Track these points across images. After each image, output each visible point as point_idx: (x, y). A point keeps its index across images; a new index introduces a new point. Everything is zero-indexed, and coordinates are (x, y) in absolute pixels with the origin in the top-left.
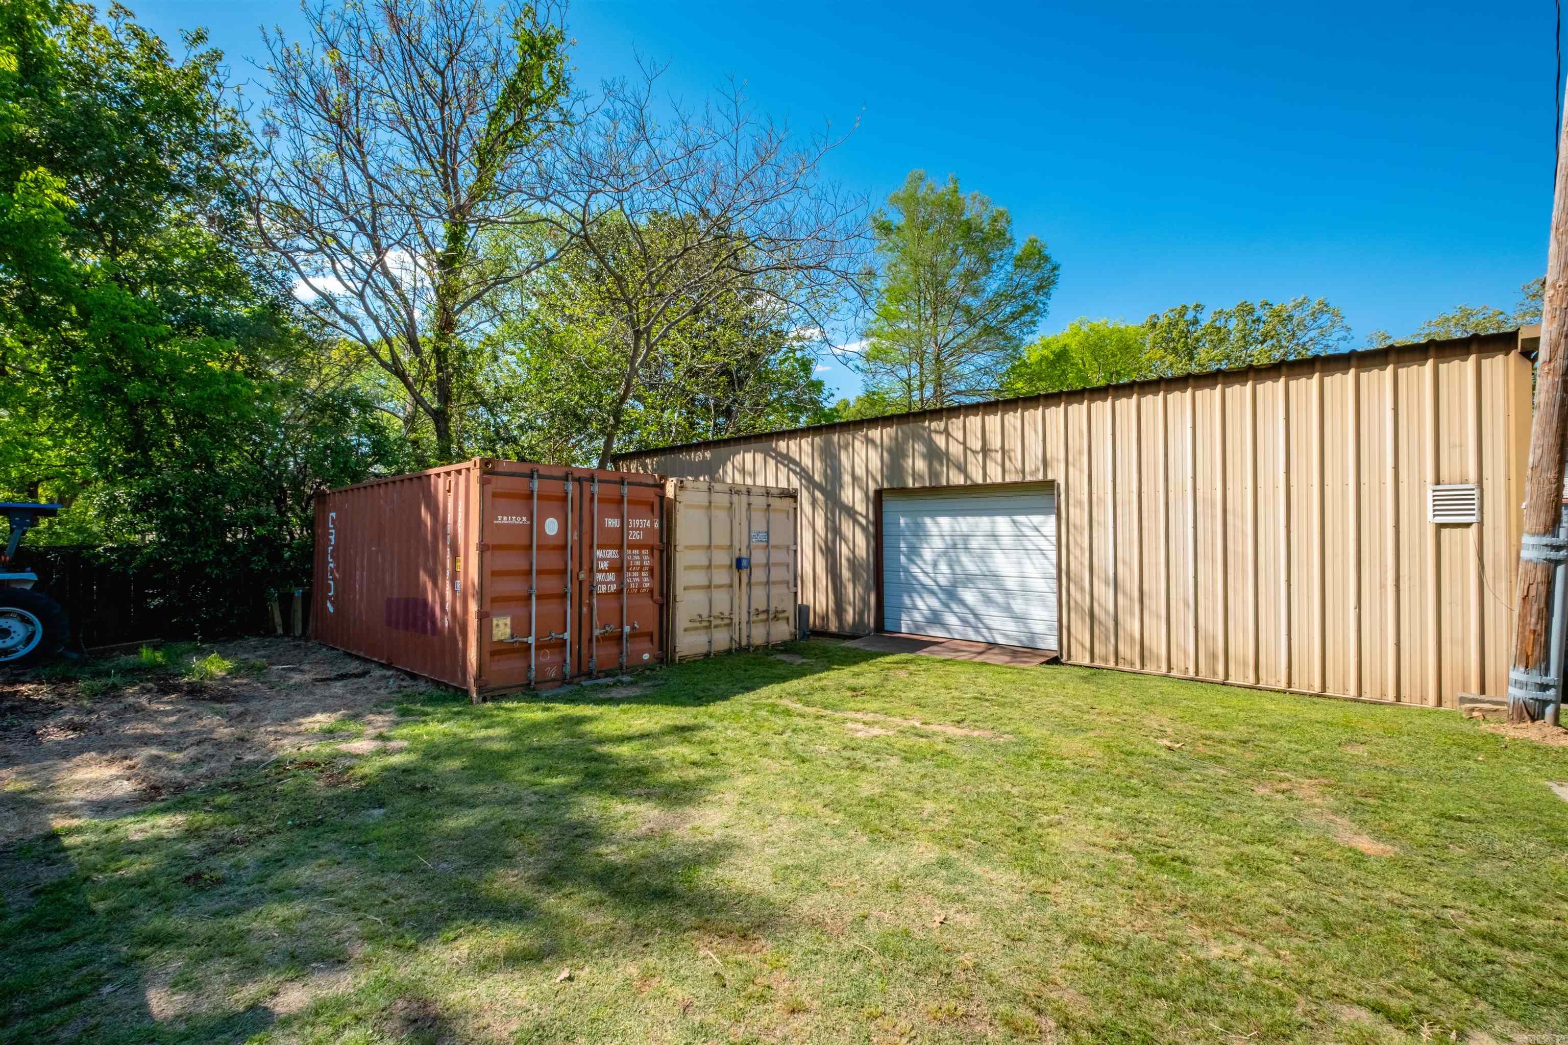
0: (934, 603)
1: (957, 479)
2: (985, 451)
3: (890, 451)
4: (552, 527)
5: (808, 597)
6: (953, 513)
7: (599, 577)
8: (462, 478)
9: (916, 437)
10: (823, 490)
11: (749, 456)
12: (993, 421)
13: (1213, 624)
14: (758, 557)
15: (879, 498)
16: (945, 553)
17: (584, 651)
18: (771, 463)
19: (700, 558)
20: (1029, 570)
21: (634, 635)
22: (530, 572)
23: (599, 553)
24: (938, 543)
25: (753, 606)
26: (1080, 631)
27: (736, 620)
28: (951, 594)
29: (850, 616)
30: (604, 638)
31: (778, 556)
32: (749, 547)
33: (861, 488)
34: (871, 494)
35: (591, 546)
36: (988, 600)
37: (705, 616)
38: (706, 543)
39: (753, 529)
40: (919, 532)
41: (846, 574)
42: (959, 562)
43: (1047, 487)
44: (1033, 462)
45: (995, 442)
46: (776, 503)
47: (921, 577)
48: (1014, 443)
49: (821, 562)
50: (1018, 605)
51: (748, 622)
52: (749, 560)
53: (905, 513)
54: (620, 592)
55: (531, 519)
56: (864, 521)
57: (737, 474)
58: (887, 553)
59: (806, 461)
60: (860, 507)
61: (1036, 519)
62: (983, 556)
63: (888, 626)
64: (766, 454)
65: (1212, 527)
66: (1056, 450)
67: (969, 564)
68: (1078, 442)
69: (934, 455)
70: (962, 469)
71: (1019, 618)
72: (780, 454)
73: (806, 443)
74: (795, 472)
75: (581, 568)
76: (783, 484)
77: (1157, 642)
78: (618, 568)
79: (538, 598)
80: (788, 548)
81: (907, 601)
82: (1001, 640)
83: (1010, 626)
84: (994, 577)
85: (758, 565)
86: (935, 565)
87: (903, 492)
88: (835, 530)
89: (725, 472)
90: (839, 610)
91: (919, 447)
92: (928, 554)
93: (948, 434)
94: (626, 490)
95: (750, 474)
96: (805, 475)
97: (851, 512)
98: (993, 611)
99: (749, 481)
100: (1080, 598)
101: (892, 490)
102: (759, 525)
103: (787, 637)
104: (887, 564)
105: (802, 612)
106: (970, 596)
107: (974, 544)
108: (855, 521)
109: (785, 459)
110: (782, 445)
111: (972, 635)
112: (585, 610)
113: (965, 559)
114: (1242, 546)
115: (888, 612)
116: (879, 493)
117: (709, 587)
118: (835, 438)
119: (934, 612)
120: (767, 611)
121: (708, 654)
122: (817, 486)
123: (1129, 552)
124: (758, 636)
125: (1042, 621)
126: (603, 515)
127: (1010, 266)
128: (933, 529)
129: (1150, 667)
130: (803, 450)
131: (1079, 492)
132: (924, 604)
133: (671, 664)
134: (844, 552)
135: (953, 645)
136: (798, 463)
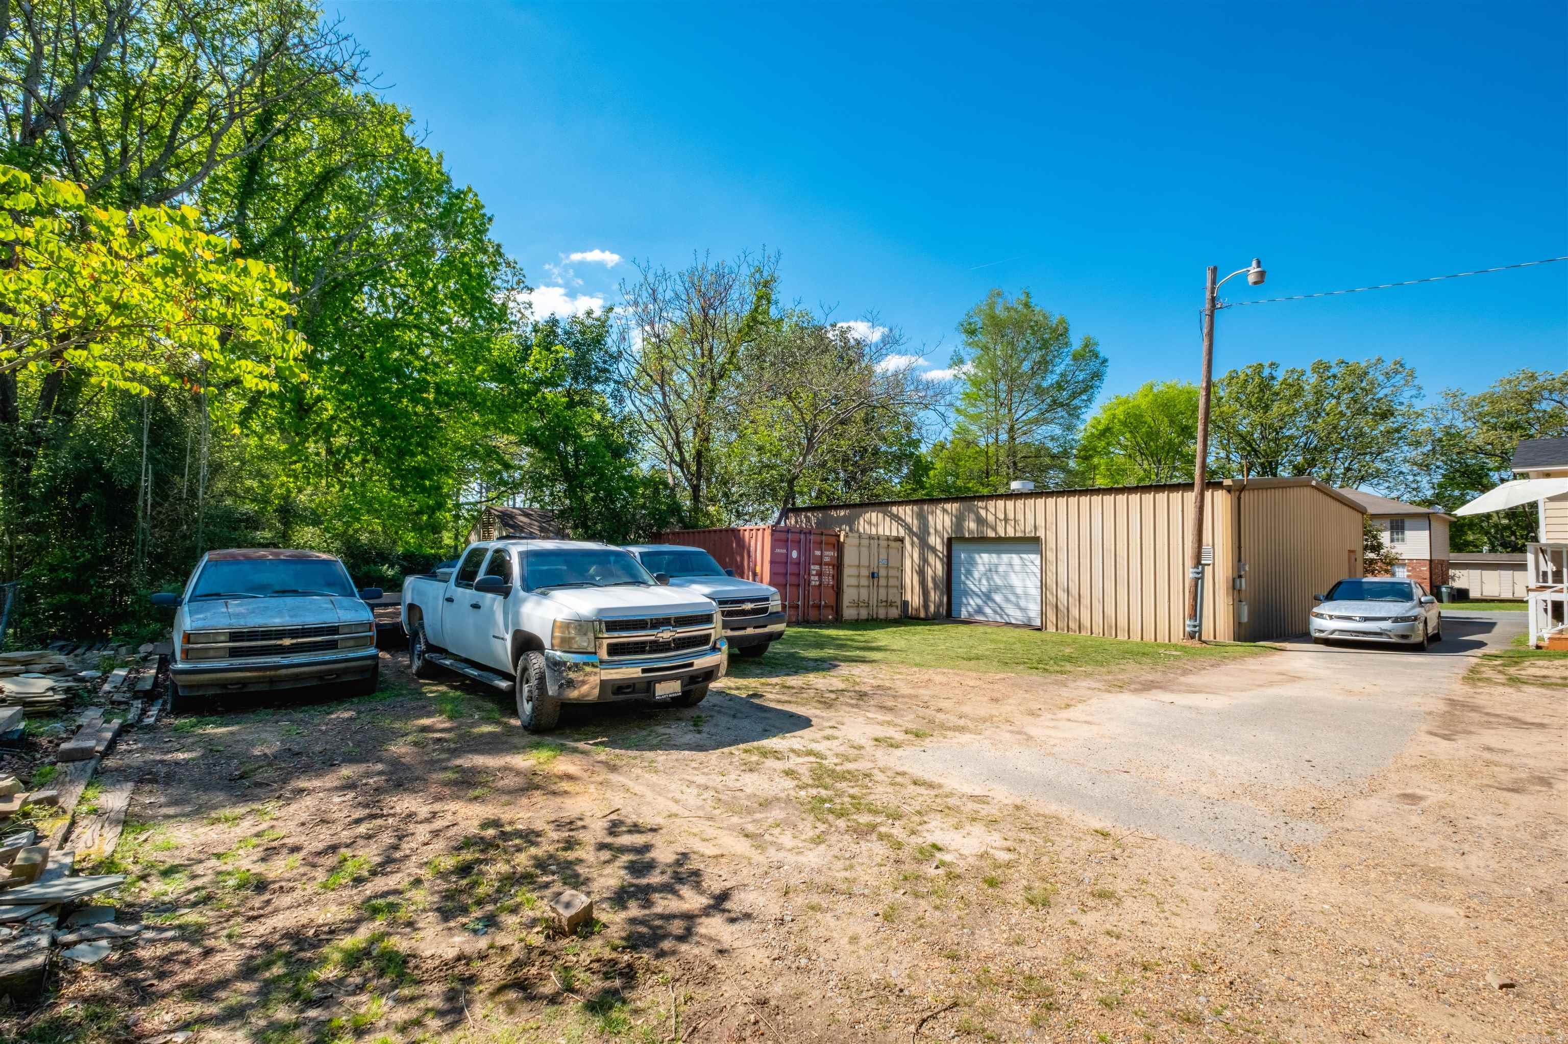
0: (979, 602)
1: (991, 534)
2: (1006, 520)
3: (956, 517)
4: (795, 554)
5: (909, 597)
6: (989, 552)
7: (812, 577)
8: (760, 533)
9: (970, 510)
10: (918, 537)
11: (874, 515)
12: (1010, 504)
13: (1110, 611)
14: (883, 572)
15: (949, 543)
16: (985, 574)
17: (806, 611)
18: (887, 519)
19: (854, 571)
20: (1028, 583)
21: (826, 606)
22: (786, 574)
23: (812, 566)
24: (981, 568)
25: (880, 599)
26: (1051, 616)
27: (871, 604)
28: (988, 597)
29: (932, 608)
30: (814, 606)
31: (892, 573)
32: (878, 567)
33: (939, 536)
34: (945, 540)
35: (810, 563)
36: (1007, 600)
37: (856, 600)
38: (858, 564)
39: (880, 557)
40: (972, 563)
41: (930, 585)
42: (993, 578)
43: (1036, 540)
44: (1029, 528)
45: (1011, 515)
46: (893, 544)
47: (972, 587)
48: (1020, 517)
49: (916, 578)
50: (1023, 603)
51: (877, 606)
52: (878, 574)
53: (964, 551)
54: (820, 585)
55: (788, 550)
56: (941, 555)
57: (867, 526)
58: (954, 574)
59: (909, 520)
60: (939, 547)
61: (1032, 556)
62: (1005, 576)
63: (954, 614)
64: (885, 514)
66: (1040, 522)
67: (998, 581)
68: (1051, 519)
69: (981, 521)
70: (995, 529)
71: (1023, 609)
72: (893, 514)
73: (908, 509)
74: (902, 526)
75: (805, 573)
76: (894, 534)
77: (1086, 622)
78: (820, 574)
80: (898, 568)
81: (964, 600)
82: (1013, 621)
83: (1019, 614)
84: (1011, 587)
85: (882, 577)
86: (980, 581)
87: (962, 539)
88: (924, 560)
89: (858, 523)
90: (926, 606)
91: (972, 516)
92: (976, 575)
93: (987, 510)
94: (824, 538)
95: (874, 525)
96: (908, 528)
97: (934, 550)
98: (1009, 606)
99: (874, 531)
100: (1051, 598)
101: (956, 538)
102: (883, 556)
103: (897, 616)
104: (954, 580)
105: (905, 604)
106: (998, 598)
107: (1001, 569)
108: (936, 555)
109: (896, 518)
110: (894, 509)
111: (999, 619)
112: (806, 592)
113: (996, 577)
114: (1122, 572)
115: (954, 607)
116: (950, 540)
117: (859, 586)
118: (926, 507)
119: (978, 606)
120: (887, 601)
121: (857, 620)
122: (915, 534)
123: (1074, 576)
124: (882, 614)
125: (1034, 610)
126: (815, 549)
127: (1068, 360)
128: (979, 561)
129: (1083, 633)
130: (907, 513)
131: (1051, 544)
132: (974, 602)
133: (841, 622)
134: (930, 572)
135: (987, 623)
136: (904, 521)
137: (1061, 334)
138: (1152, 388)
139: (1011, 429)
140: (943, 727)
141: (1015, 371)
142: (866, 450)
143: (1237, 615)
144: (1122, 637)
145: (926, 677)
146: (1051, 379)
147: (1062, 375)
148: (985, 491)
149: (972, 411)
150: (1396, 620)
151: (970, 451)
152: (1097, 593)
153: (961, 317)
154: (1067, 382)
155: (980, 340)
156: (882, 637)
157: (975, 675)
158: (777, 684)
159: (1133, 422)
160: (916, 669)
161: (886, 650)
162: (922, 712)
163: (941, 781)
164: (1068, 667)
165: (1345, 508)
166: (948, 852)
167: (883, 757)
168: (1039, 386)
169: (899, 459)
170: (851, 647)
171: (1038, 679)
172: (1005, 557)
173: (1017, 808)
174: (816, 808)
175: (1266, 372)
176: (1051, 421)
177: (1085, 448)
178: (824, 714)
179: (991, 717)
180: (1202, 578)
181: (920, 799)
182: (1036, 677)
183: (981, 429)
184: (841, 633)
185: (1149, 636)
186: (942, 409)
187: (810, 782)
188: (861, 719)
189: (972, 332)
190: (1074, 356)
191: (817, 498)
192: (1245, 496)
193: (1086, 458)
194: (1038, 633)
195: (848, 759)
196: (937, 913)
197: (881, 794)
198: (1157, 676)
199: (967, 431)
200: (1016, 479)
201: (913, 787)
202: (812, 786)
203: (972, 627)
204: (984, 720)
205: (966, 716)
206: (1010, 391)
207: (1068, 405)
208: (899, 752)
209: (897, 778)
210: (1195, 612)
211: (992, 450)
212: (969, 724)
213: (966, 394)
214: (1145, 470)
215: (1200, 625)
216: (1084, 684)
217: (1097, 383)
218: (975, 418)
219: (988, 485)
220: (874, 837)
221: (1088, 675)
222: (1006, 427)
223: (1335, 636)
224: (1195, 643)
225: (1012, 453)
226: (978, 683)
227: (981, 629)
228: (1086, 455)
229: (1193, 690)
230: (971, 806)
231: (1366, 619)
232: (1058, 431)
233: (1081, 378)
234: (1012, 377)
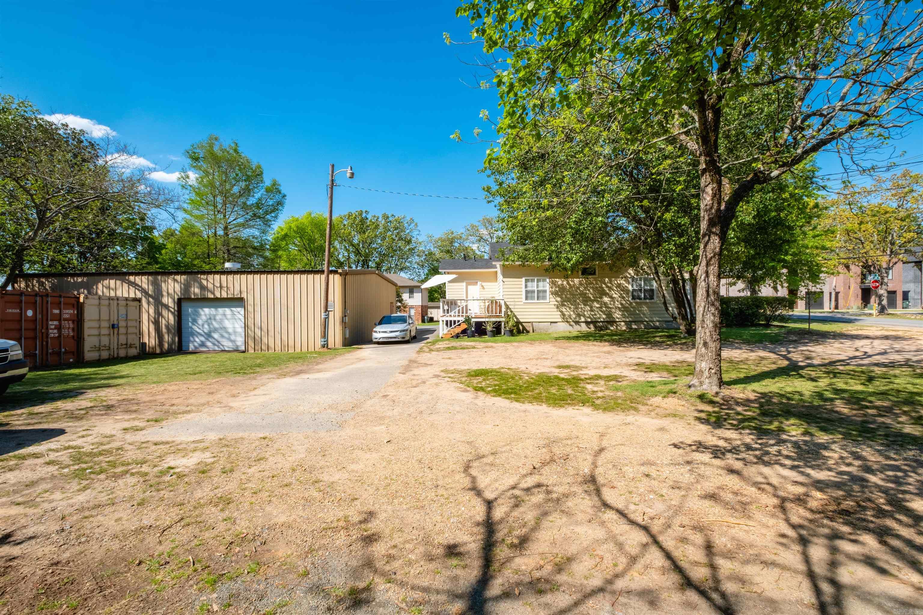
0: (203, 339)
1: (211, 296)
2: (221, 287)
3: (184, 285)
4: (30, 313)
5: (146, 340)
6: (209, 307)
7: (50, 331)
9: (195, 281)
10: (153, 298)
11: (112, 282)
12: (224, 277)
13: (285, 338)
14: (122, 324)
15: (179, 302)
16: (207, 321)
17: (44, 358)
18: (125, 285)
19: (95, 324)
20: (237, 325)
21: (66, 352)
22: (21, 329)
23: (50, 323)
24: (204, 318)
25: (120, 343)
26: (251, 343)
27: (112, 347)
28: (209, 335)
29: (166, 346)
30: (53, 353)
31: (131, 324)
32: (118, 320)
33: (171, 298)
34: (176, 300)
35: (47, 320)
36: (222, 336)
37: (97, 345)
38: (98, 318)
39: (120, 313)
40: (198, 315)
41: (164, 330)
42: (212, 324)
43: (241, 300)
44: (237, 292)
45: (224, 284)
46: (130, 304)
47: (197, 330)
48: (231, 285)
49: (152, 327)
50: (233, 338)
51: (118, 348)
52: (118, 325)
53: (191, 307)
54: (60, 336)
55: (21, 310)
56: (173, 310)
57: (105, 290)
58: (183, 322)
59: (145, 286)
60: (171, 304)
61: (238, 309)
62: (221, 322)
63: (184, 348)
64: (123, 281)
65: (284, 312)
66: (244, 289)
67: (216, 325)
68: (250, 287)
69: (203, 288)
70: (213, 293)
71: (233, 341)
72: (130, 282)
73: (144, 278)
74: (138, 290)
75: (42, 328)
76: (132, 295)
77: (271, 345)
78: (59, 328)
79: (25, 338)
80: (136, 320)
81: (192, 339)
82: (227, 349)
83: (230, 344)
84: (225, 328)
85: (122, 327)
86: (203, 325)
87: (189, 299)
88: (158, 314)
89: (97, 288)
90: (161, 345)
91: (196, 284)
92: (200, 322)
93: (207, 281)
94: (62, 299)
95: (113, 289)
96: (145, 292)
97: (167, 307)
98: (224, 340)
99: (112, 294)
100: (251, 333)
101: (185, 299)
102: (122, 312)
103: (136, 354)
104: (183, 326)
105: (143, 345)
106: (216, 336)
107: (218, 318)
108: (169, 310)
109: (134, 285)
110: (132, 278)
111: (217, 348)
112: (44, 343)
113: (214, 323)
114: (291, 316)
115: (184, 344)
116: (179, 300)
117: (99, 335)
118: (159, 277)
119: (202, 342)
120: (126, 344)
121: (99, 360)
122: (150, 296)
123: (264, 319)
124: (122, 353)
125: (240, 342)
126: (52, 308)
127: (263, 191)
128: (202, 313)
129: (270, 351)
130: (144, 281)
131: (251, 301)
132: (198, 340)
133: (83, 362)
134: (163, 322)
135: (208, 352)
136: (141, 287)
137: (258, 175)
138: (310, 214)
139: (226, 228)
140: (175, 413)
141: (228, 191)
142: (103, 232)
143: (344, 334)
144: (291, 351)
145: (163, 388)
146: (252, 201)
147: (260, 199)
148: (207, 267)
149: (196, 212)
150: (401, 331)
151: (195, 239)
152: (278, 329)
153: (188, 147)
154: (262, 204)
155: (201, 166)
156: (124, 369)
157: (198, 382)
158: (23, 414)
159: (301, 231)
160: (155, 385)
161: (128, 377)
162: (159, 408)
163: (174, 439)
164: (258, 369)
165: (390, 284)
166: (178, 467)
167: (130, 437)
168: (245, 203)
169: (134, 240)
170: (96, 378)
171: (240, 378)
172: (221, 310)
173: (220, 439)
174: (79, 475)
175: (364, 215)
176: (253, 226)
177: (273, 245)
178: (76, 424)
179: (208, 402)
180: (328, 318)
181: (160, 451)
182: (238, 378)
183: (203, 225)
184: (84, 371)
185: (305, 349)
186: (172, 211)
187: (71, 463)
188: (110, 421)
189: (197, 159)
190: (266, 189)
191: (50, 266)
192: (348, 277)
193: (274, 251)
194: (242, 354)
195: (102, 444)
196: (172, 493)
197: (131, 455)
198: (304, 368)
199: (193, 226)
200: (229, 261)
201: (154, 447)
202: (73, 465)
203: (197, 355)
204: (203, 405)
205: (191, 405)
206: (224, 204)
207: (264, 218)
208: (144, 432)
209: (141, 446)
210: (325, 335)
211: (212, 240)
212: (194, 408)
213: (192, 200)
214: (308, 259)
215: (327, 341)
216: (267, 377)
217: (280, 208)
218: (200, 218)
219: (210, 264)
220: (128, 476)
221: (269, 372)
222: (222, 226)
223: (381, 340)
224: (325, 350)
225: (226, 243)
226: (200, 386)
227: (204, 356)
228: (275, 248)
229: (319, 371)
230: (193, 446)
231: (391, 332)
232: (257, 233)
233: (271, 203)
234: (225, 194)
